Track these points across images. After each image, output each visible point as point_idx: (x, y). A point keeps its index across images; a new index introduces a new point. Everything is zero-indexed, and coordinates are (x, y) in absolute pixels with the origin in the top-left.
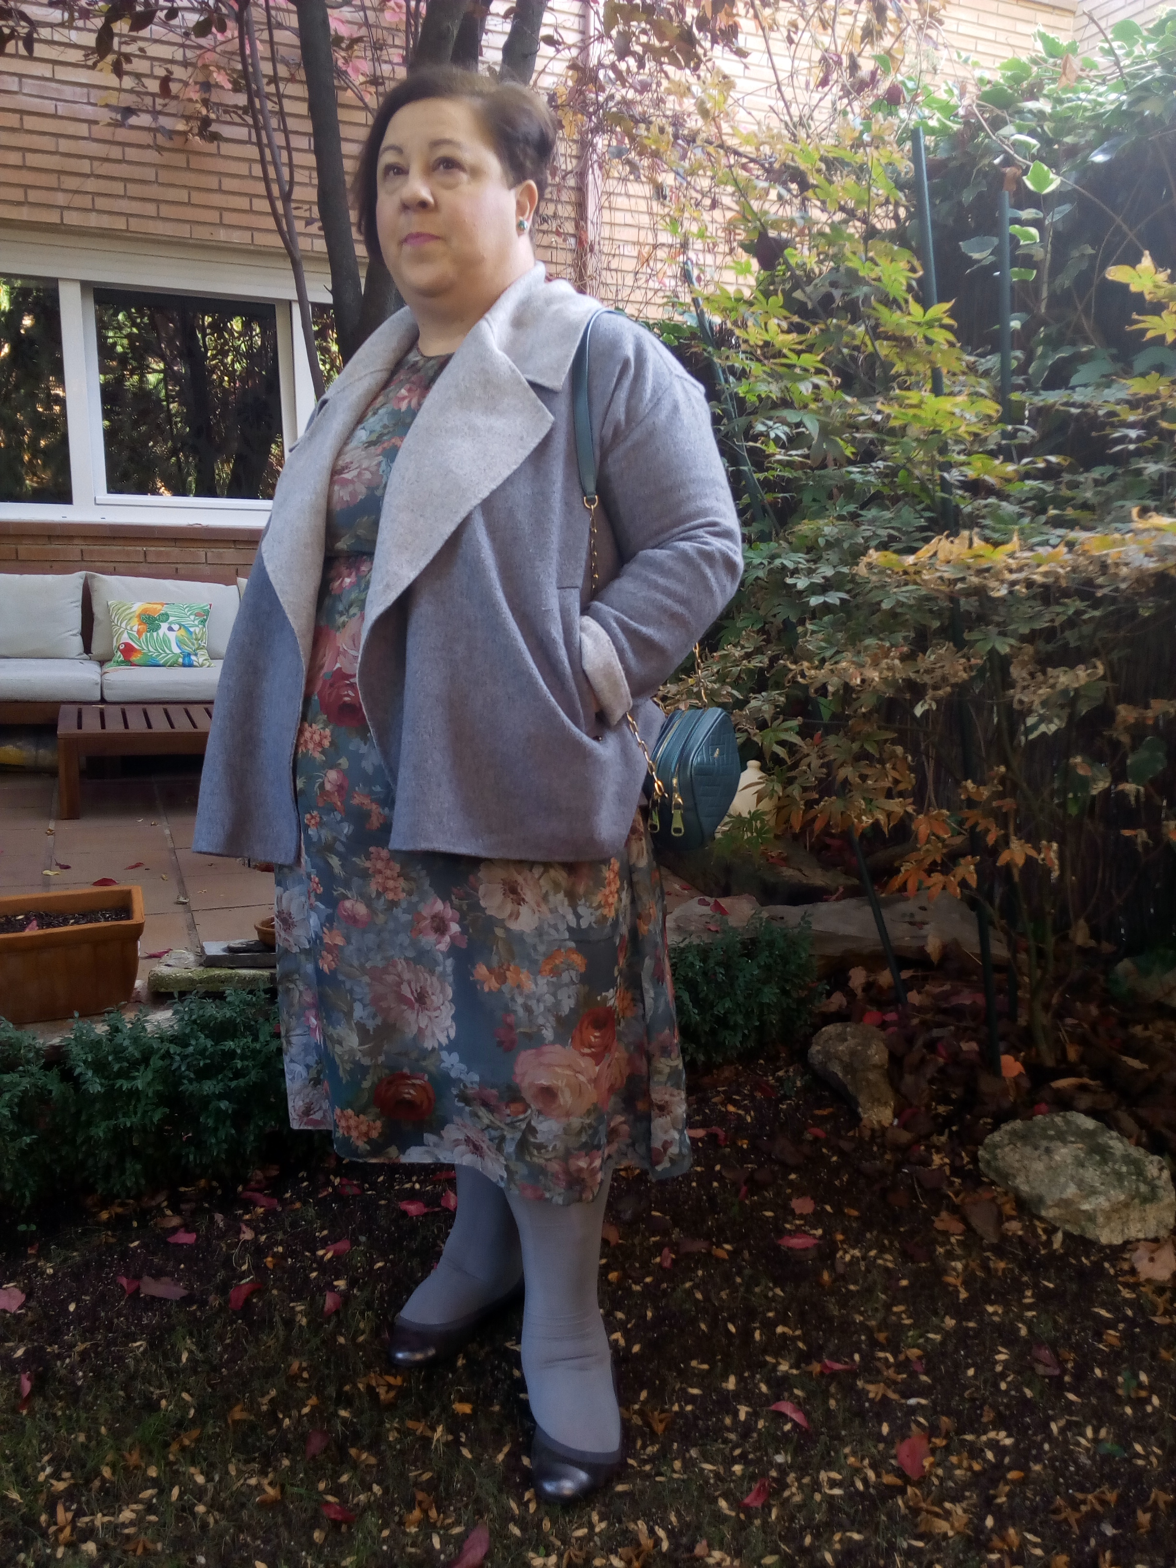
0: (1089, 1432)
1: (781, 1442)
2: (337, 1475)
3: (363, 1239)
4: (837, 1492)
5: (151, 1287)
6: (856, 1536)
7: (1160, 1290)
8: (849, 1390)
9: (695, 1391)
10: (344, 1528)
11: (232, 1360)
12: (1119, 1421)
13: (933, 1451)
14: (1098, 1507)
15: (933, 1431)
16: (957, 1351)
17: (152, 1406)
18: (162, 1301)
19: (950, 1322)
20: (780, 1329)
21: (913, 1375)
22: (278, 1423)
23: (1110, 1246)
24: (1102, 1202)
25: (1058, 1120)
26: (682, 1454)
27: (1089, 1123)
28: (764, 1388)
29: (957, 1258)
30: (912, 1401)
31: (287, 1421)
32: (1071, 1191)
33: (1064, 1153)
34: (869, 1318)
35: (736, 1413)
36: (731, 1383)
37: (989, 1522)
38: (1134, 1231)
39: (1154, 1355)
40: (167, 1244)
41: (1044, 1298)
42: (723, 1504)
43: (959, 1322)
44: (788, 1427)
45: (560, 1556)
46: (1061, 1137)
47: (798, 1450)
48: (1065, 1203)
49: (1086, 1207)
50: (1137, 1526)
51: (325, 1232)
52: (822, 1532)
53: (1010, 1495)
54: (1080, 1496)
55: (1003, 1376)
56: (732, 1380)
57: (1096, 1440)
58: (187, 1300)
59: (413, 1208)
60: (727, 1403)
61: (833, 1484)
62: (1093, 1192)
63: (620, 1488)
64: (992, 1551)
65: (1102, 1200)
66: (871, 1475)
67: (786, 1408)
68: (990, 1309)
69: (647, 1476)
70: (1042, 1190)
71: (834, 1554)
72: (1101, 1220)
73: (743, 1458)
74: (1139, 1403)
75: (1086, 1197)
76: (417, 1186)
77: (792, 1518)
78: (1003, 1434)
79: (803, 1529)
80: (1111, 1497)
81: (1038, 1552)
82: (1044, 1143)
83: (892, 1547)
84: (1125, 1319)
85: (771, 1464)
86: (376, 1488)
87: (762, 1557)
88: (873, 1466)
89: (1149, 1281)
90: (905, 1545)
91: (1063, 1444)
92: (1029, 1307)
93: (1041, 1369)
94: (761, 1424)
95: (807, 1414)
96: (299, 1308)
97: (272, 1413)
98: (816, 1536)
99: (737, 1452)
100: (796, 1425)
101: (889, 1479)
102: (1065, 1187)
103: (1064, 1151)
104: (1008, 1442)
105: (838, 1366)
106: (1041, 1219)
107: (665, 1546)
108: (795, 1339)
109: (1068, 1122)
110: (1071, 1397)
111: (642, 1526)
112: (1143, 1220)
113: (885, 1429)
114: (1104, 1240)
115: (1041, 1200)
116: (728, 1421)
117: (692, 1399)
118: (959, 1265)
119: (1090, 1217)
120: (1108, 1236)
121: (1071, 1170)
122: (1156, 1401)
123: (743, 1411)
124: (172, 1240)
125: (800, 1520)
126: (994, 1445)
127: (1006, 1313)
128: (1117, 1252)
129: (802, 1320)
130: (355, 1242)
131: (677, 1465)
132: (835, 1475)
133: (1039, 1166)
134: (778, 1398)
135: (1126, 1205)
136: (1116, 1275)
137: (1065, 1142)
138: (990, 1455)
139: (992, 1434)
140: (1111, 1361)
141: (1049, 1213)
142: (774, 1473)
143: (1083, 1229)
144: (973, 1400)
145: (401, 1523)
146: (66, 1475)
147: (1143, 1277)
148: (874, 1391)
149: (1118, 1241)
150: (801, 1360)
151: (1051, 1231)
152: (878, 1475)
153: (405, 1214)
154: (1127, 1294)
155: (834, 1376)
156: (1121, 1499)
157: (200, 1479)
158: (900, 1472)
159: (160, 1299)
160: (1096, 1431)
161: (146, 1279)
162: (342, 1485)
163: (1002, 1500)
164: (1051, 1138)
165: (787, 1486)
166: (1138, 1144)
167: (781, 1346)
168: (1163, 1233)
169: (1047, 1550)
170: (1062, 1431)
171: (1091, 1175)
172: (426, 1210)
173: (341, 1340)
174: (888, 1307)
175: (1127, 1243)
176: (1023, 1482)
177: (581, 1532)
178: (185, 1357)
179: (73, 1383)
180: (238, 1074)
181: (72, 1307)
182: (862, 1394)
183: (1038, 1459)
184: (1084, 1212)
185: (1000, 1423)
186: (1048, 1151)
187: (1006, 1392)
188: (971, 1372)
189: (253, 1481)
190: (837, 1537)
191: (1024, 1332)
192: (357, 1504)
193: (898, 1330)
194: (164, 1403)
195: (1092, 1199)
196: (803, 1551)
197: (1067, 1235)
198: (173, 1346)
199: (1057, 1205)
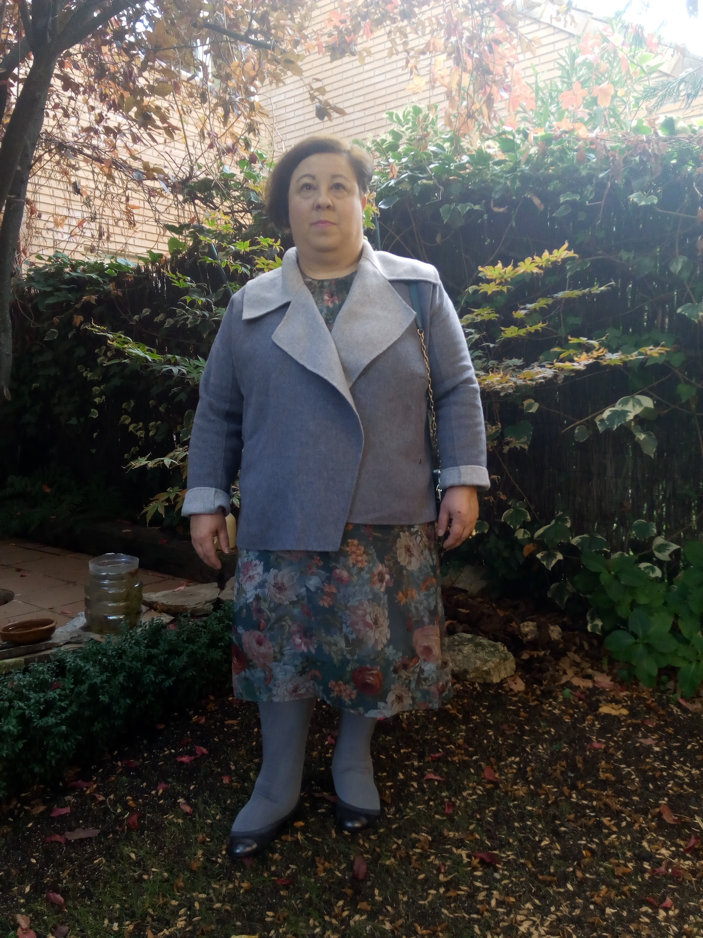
0: (540, 747)
1: (440, 788)
2: (269, 870)
3: (170, 780)
4: (474, 797)
5: (73, 836)
6: (493, 808)
7: (526, 692)
8: (447, 763)
9: (390, 784)
10: (292, 887)
11: (161, 848)
12: (545, 740)
13: (495, 771)
14: (563, 769)
15: (490, 764)
16: (474, 736)
17: (140, 880)
18: (90, 839)
19: (464, 727)
20: (402, 751)
21: (466, 750)
22: (216, 862)
23: (497, 684)
24: (491, 664)
25: (456, 637)
26: (406, 806)
27: (469, 636)
28: (415, 774)
29: (447, 704)
30: (474, 758)
31: (220, 860)
32: (479, 663)
33: (467, 649)
34: (432, 736)
35: (413, 786)
36: (401, 776)
37: (532, 787)
38: (503, 675)
39: (541, 716)
40: (53, 818)
41: (489, 708)
42: (437, 816)
43: (467, 727)
44: (436, 783)
45: (395, 857)
46: (461, 643)
47: (448, 790)
48: (477, 669)
49: (485, 668)
50: (579, 769)
51: (145, 784)
52: (481, 810)
53: (533, 776)
54: (554, 768)
55: (496, 739)
56: (400, 774)
57: (544, 749)
58: (104, 834)
59: (185, 759)
60: (405, 783)
61: (470, 795)
62: (487, 661)
63: (394, 826)
64: (540, 795)
65: (491, 663)
66: (480, 787)
67: (432, 776)
68: (474, 718)
69: (399, 819)
70: (466, 667)
71: (490, 817)
72: (492, 672)
73: (430, 799)
74: (549, 732)
75: (484, 664)
76: (173, 751)
77: (466, 812)
78: (513, 758)
79: (473, 813)
80: (564, 763)
81: (555, 790)
82: (456, 648)
83: (508, 808)
84: (520, 707)
85: (442, 797)
86: (292, 866)
87: (468, 828)
88: (478, 784)
89: (519, 692)
90: (511, 804)
91: (534, 754)
92: (487, 713)
93: (507, 732)
94: (425, 786)
95: (440, 775)
96: (171, 817)
97: (208, 860)
98: (480, 814)
99: (426, 798)
100: (439, 781)
101: (489, 786)
102: (475, 663)
103: (466, 648)
104: (518, 759)
105: (437, 755)
106: (466, 680)
107: (430, 838)
108: (410, 752)
109: (460, 637)
110: (526, 738)
111: (414, 835)
112: (505, 669)
113: (472, 771)
114: (494, 682)
115: (466, 672)
116: (412, 789)
117: (391, 787)
118: (449, 706)
119: (488, 673)
120: (496, 680)
121: (473, 655)
122: (552, 730)
123: (415, 785)
124: (54, 815)
125: (470, 812)
126: (513, 762)
127: (480, 718)
128: (500, 685)
129: (407, 746)
130: (167, 783)
131: (408, 810)
132: (468, 792)
133: (460, 657)
134: (424, 775)
135: (499, 664)
136: (506, 694)
137: (465, 645)
138: (515, 766)
139: (510, 759)
140: (528, 721)
141: (470, 676)
142: (447, 800)
143: (485, 679)
144: (493, 750)
145: (316, 874)
146: (127, 923)
147: (516, 690)
148: (456, 759)
149: (498, 681)
150: (421, 758)
151: (473, 684)
152: (483, 787)
153: (182, 763)
154: (515, 699)
155: (439, 759)
156: (567, 763)
157: (204, 896)
158: (490, 782)
159: (86, 839)
160: (542, 746)
161: (67, 833)
162: (274, 871)
163: (530, 779)
164: (457, 645)
165: (454, 803)
166: (489, 639)
167: (408, 757)
168: (513, 673)
169: (558, 788)
170: (531, 750)
171: (482, 654)
172: (193, 758)
173: (209, 821)
174: (437, 729)
175: (502, 681)
176: (533, 770)
177: (395, 846)
178: (133, 856)
179: (80, 889)
180: (63, 710)
181: (34, 861)
182: (453, 762)
183: (531, 761)
184: (484, 671)
185: (510, 755)
186: (460, 650)
187: (503, 744)
188: (485, 741)
189: (231, 886)
190: (487, 811)
191: (492, 722)
192: (289, 876)
193: (448, 736)
194: (145, 877)
195: (487, 664)
196: (478, 820)
197: (479, 684)
198: (121, 853)
199: (474, 672)
